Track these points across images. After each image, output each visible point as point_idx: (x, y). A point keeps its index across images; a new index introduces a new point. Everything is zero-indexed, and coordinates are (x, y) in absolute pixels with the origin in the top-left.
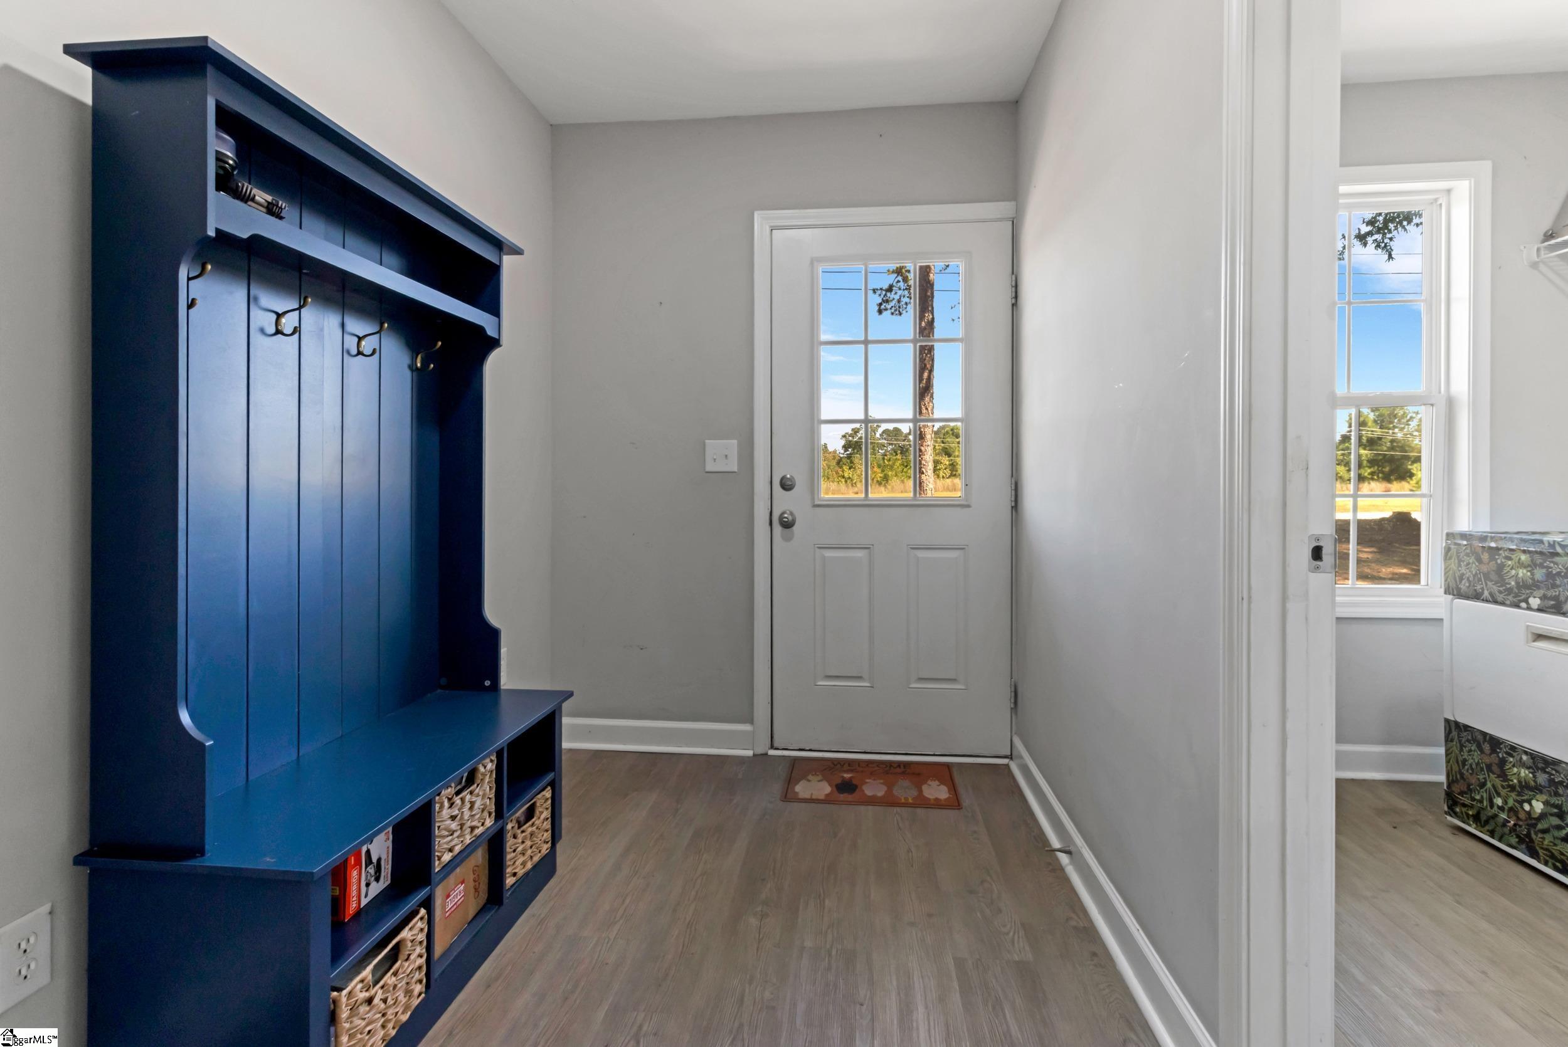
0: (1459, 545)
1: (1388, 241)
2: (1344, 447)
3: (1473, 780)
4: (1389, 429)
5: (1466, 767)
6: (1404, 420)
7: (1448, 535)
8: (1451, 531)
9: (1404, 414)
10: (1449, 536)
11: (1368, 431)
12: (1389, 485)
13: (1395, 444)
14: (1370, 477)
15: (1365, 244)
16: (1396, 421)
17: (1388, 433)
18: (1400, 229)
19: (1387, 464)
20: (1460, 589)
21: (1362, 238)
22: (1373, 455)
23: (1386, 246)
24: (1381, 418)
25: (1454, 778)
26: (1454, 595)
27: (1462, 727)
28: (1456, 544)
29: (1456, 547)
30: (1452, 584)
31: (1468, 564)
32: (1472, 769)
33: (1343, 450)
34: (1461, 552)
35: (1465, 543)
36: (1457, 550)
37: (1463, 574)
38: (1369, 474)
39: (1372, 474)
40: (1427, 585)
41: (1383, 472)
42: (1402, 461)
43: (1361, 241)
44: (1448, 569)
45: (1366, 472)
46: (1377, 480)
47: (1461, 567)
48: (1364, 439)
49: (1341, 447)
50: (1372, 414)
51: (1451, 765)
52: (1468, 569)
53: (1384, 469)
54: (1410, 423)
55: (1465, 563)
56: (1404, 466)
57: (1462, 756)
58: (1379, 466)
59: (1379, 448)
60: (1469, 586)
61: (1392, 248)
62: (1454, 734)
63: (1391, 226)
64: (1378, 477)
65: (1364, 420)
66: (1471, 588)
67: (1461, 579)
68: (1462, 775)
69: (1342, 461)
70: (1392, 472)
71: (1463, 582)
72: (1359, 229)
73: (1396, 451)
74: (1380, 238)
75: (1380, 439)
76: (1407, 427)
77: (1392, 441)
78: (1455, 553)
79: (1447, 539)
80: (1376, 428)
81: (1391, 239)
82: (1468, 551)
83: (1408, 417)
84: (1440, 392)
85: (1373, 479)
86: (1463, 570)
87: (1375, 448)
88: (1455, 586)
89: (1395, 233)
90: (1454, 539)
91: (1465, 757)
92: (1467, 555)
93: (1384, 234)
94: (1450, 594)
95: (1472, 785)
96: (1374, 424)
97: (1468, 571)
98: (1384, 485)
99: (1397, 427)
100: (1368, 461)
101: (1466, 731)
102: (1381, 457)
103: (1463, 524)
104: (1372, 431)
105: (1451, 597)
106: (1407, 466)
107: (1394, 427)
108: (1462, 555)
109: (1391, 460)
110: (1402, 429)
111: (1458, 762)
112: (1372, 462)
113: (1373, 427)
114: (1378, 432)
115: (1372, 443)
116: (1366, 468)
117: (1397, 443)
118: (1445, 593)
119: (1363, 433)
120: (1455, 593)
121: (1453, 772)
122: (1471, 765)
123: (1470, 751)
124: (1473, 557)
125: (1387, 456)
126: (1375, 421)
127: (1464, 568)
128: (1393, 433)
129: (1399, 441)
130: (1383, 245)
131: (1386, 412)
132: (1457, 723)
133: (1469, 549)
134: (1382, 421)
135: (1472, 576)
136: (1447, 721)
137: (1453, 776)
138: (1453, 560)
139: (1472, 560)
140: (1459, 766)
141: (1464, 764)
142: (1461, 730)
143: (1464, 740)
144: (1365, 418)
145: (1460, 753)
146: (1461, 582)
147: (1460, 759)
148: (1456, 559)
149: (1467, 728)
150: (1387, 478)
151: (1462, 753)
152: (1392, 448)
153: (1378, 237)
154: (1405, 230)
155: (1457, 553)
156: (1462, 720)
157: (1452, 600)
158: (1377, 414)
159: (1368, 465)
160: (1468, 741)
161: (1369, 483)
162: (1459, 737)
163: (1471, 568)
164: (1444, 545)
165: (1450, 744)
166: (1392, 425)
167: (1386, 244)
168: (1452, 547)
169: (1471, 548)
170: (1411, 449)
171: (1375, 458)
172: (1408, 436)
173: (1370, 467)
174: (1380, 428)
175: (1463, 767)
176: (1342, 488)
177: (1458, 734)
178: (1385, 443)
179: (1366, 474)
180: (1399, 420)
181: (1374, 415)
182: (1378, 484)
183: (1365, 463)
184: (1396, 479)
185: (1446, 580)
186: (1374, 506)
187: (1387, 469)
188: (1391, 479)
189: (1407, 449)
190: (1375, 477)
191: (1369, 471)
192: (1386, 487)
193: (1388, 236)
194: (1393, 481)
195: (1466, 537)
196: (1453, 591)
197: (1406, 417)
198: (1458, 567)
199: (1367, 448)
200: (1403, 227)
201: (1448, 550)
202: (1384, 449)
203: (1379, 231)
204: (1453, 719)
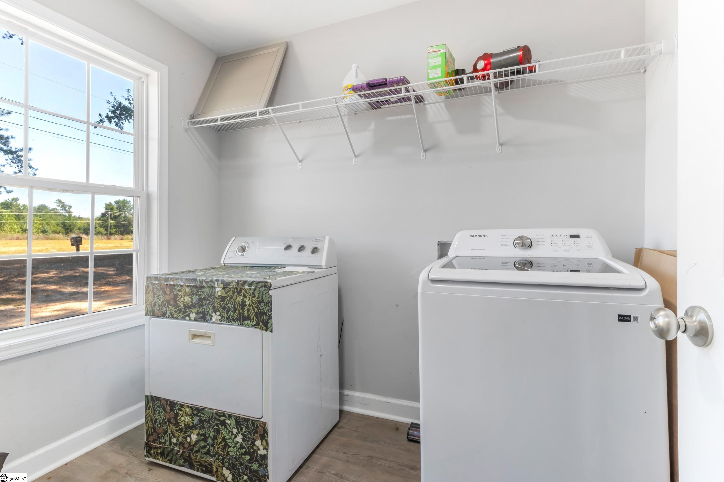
0: (154, 284)
1: (121, 124)
2: (103, 219)
3: (161, 431)
4: (123, 212)
5: (157, 424)
6: (129, 209)
7: (147, 277)
8: (149, 275)
9: (129, 206)
10: (149, 278)
11: (114, 212)
12: (123, 237)
13: (125, 219)
14: (115, 233)
15: (111, 122)
16: (126, 208)
17: (122, 214)
18: (126, 120)
19: (122, 227)
20: (154, 311)
21: (109, 118)
22: (116, 223)
23: (120, 126)
24: (120, 207)
25: (150, 432)
26: (151, 316)
27: (155, 399)
28: (152, 283)
29: (152, 285)
30: (150, 309)
31: (159, 295)
32: (160, 424)
33: (102, 220)
34: (155, 288)
35: (157, 282)
36: (153, 287)
37: (156, 302)
38: (114, 232)
39: (116, 231)
40: (136, 304)
41: (120, 231)
42: (128, 226)
43: (109, 120)
44: (147, 300)
45: (113, 231)
46: (118, 234)
47: (155, 298)
48: (112, 216)
49: (102, 219)
50: (116, 205)
51: (149, 425)
52: (158, 298)
53: (121, 230)
54: (131, 210)
55: (157, 295)
56: (129, 229)
57: (155, 417)
58: (119, 228)
59: (119, 220)
60: (159, 309)
61: (123, 127)
62: (151, 404)
63: (123, 117)
64: (118, 233)
65: (112, 207)
66: (160, 310)
67: (155, 305)
68: (154, 429)
69: (102, 225)
70: (124, 231)
71: (156, 307)
72: (108, 114)
73: (126, 222)
74: (118, 121)
75: (119, 216)
76: (130, 211)
77: (124, 217)
78: (151, 289)
79: (147, 281)
80: (118, 211)
81: (123, 123)
82: (159, 288)
83: (131, 208)
84: (143, 190)
85: (116, 234)
86: (156, 299)
87: (117, 220)
88: (151, 310)
89: (124, 121)
90: (151, 280)
91: (157, 417)
92: (158, 290)
93: (119, 121)
94: (148, 316)
95: (160, 434)
96: (116, 209)
97: (158, 300)
98: (121, 236)
99: (126, 212)
100: (114, 226)
101: (157, 400)
102: (119, 224)
103: (155, 271)
104: (116, 212)
105: (149, 317)
106: (130, 228)
107: (125, 211)
108: (155, 290)
109: (124, 225)
110: (128, 212)
111: (152, 422)
112: (116, 226)
113: (116, 211)
114: (118, 213)
115: (115, 218)
116: (113, 229)
117: (126, 218)
118: (146, 315)
119: (112, 213)
120: (151, 314)
121: (150, 428)
122: (160, 422)
123: (159, 413)
124: (161, 291)
125: (122, 224)
126: (117, 208)
127: (156, 298)
128: (125, 214)
129: (127, 217)
130: (119, 125)
131: (122, 205)
132: (152, 397)
133: (159, 286)
134: (120, 208)
135: (160, 303)
136: (146, 396)
137: (149, 432)
138: (150, 294)
139: (161, 293)
140: (153, 425)
141: (156, 422)
142: (154, 401)
143: (156, 406)
144: (113, 206)
145: (154, 415)
146: (154, 307)
147: (154, 419)
148: (152, 293)
149: (158, 398)
150: (122, 234)
151: (155, 416)
152: (124, 221)
153: (116, 120)
154: (129, 121)
155: (153, 289)
156: (155, 394)
157: (150, 319)
158: (118, 205)
159: (114, 227)
160: (158, 407)
161: (114, 236)
162: (153, 405)
163: (160, 298)
164: (145, 284)
165: (148, 411)
166: (124, 211)
167: (120, 125)
168: (150, 285)
169: (160, 285)
170: (132, 221)
171: (117, 224)
172: (131, 215)
173: (115, 229)
174: (119, 211)
175: (155, 424)
176: (102, 238)
177: (153, 404)
178: (121, 218)
179: (113, 232)
180: (127, 209)
181: (117, 205)
182: (118, 236)
183: (113, 227)
184: (126, 234)
185: (146, 307)
186: (116, 246)
187: (122, 229)
188: (123, 234)
189: (130, 221)
190: (117, 233)
191: (114, 230)
192: (121, 238)
193: (122, 121)
194: (124, 235)
195: (158, 279)
196: (150, 314)
197: (130, 207)
198: (153, 298)
199: (114, 220)
200: (128, 120)
201: (147, 287)
202: (121, 221)
203: (117, 117)
204: (150, 395)
